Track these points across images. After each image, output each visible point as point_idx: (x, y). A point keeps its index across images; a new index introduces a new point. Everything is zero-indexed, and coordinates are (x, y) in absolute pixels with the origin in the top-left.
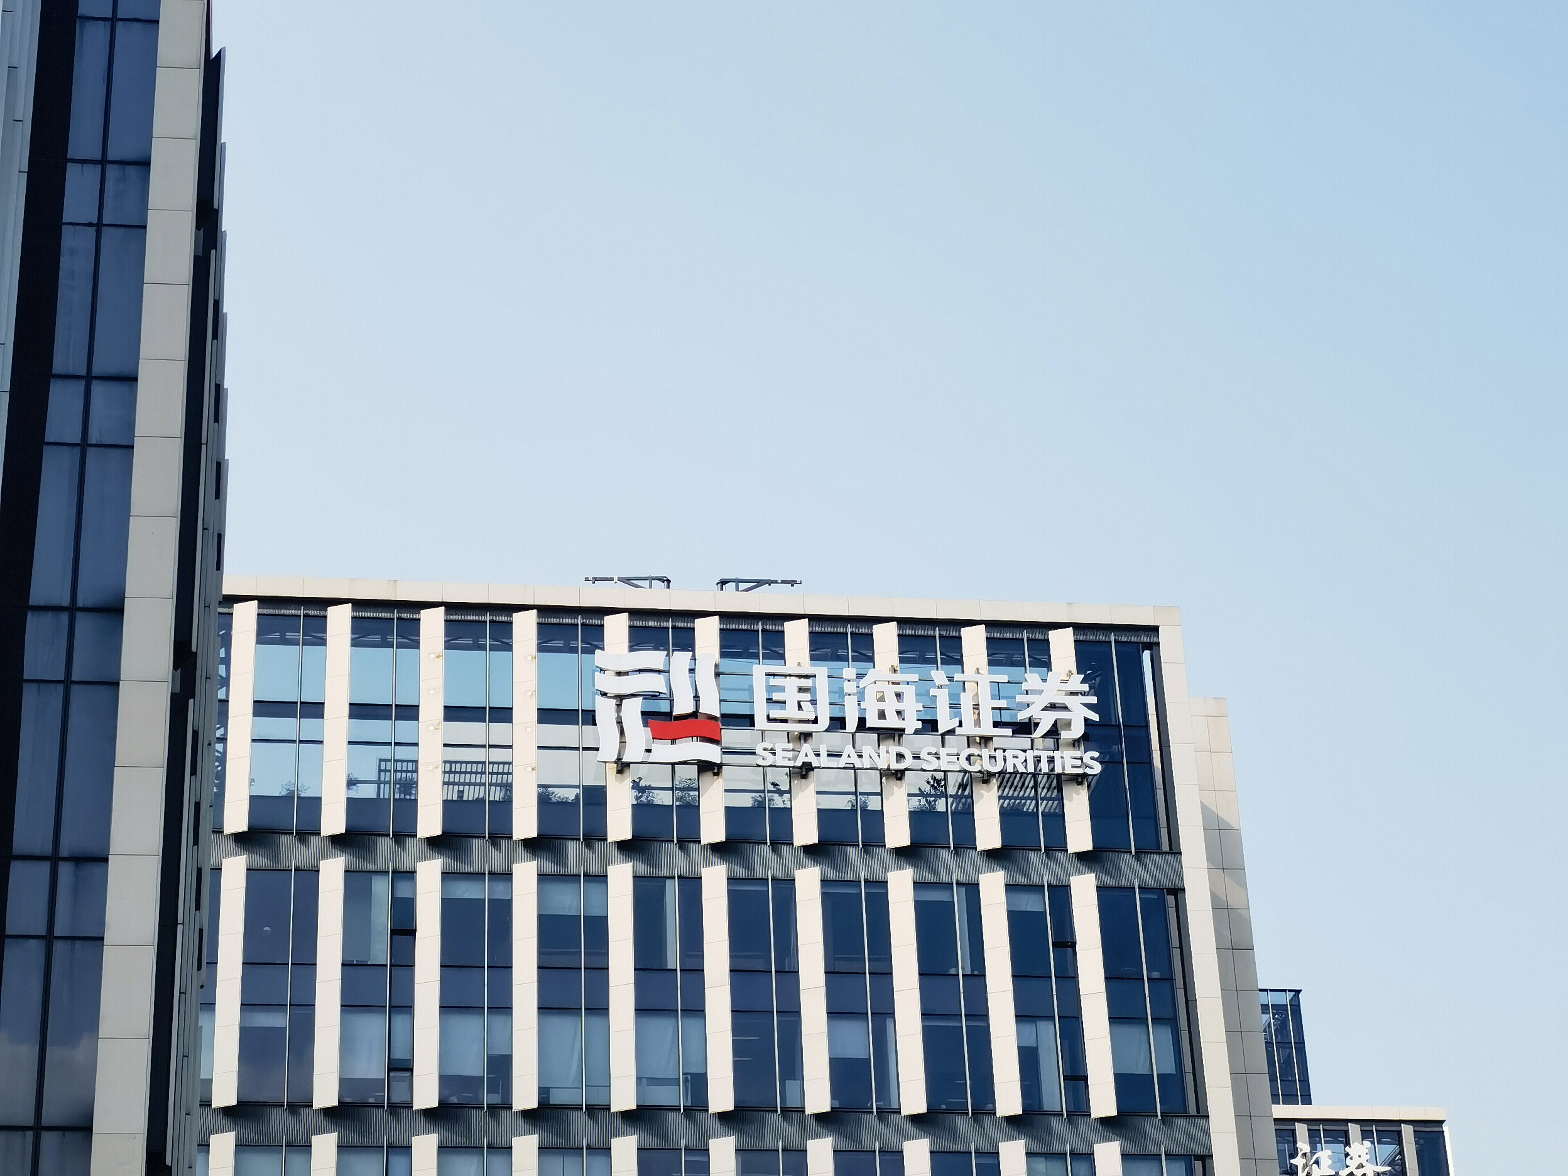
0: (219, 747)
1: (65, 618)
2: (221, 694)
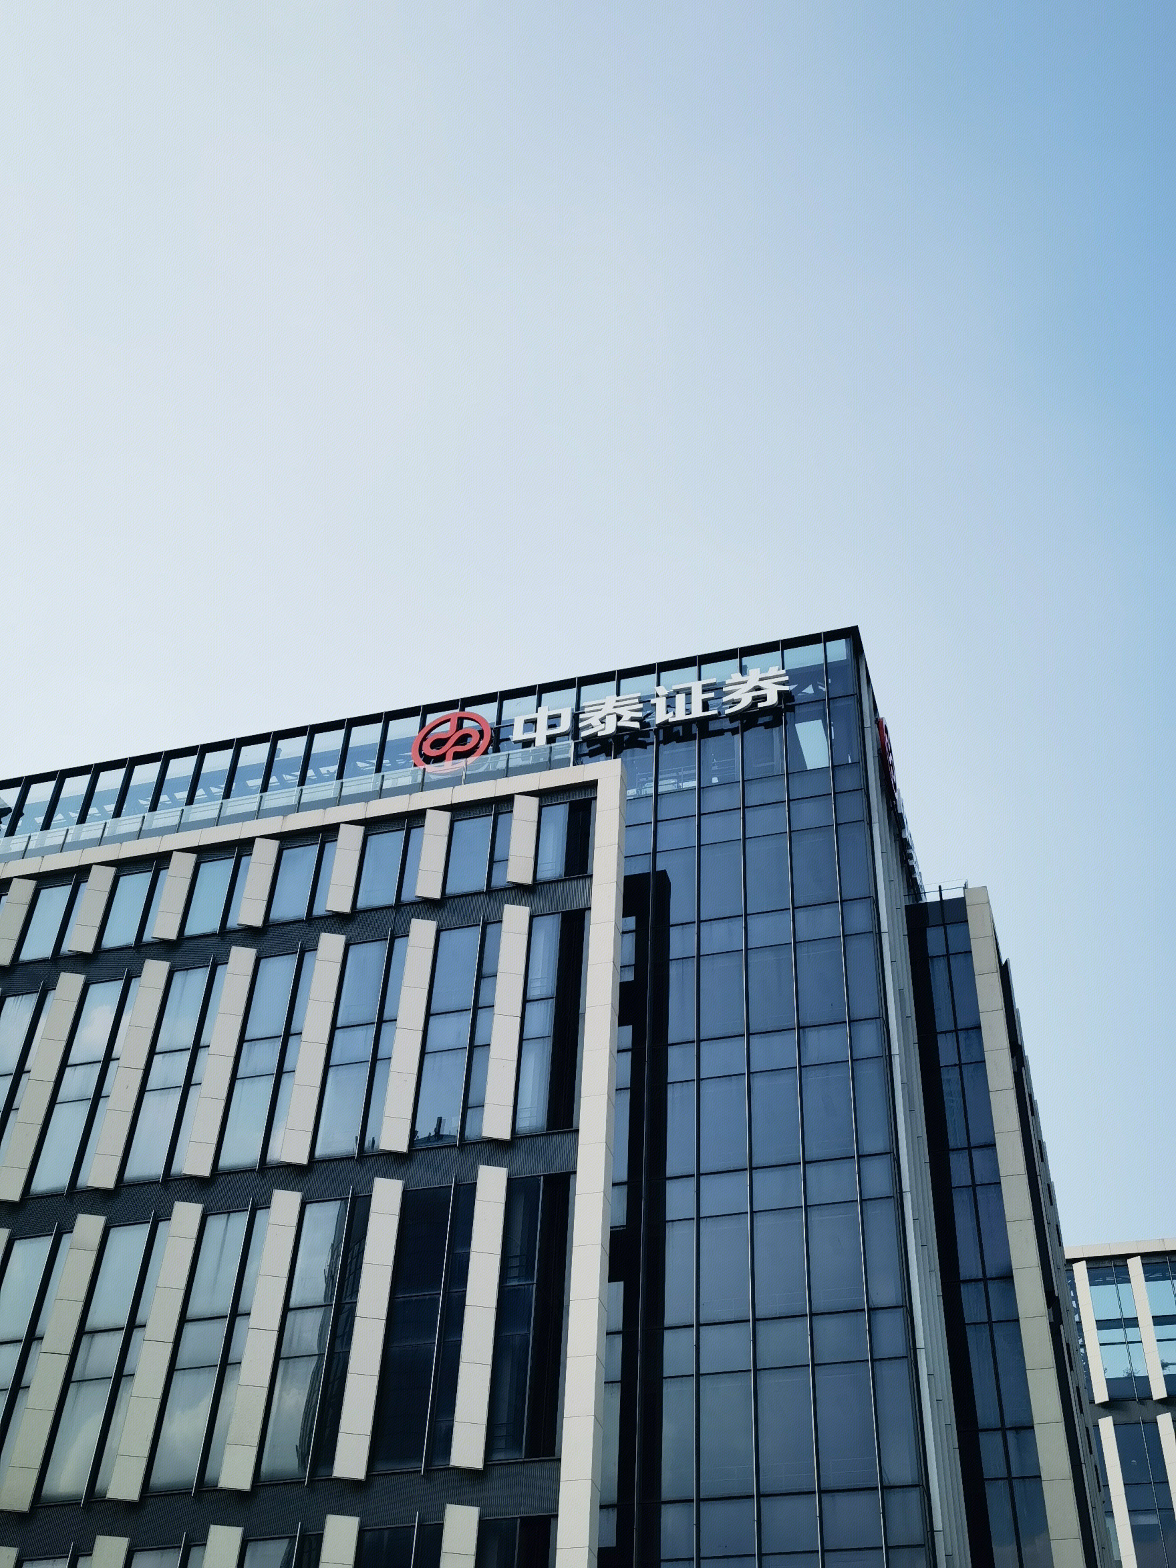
0: (1082, 1350)
1: (981, 1285)
2: (1077, 1319)
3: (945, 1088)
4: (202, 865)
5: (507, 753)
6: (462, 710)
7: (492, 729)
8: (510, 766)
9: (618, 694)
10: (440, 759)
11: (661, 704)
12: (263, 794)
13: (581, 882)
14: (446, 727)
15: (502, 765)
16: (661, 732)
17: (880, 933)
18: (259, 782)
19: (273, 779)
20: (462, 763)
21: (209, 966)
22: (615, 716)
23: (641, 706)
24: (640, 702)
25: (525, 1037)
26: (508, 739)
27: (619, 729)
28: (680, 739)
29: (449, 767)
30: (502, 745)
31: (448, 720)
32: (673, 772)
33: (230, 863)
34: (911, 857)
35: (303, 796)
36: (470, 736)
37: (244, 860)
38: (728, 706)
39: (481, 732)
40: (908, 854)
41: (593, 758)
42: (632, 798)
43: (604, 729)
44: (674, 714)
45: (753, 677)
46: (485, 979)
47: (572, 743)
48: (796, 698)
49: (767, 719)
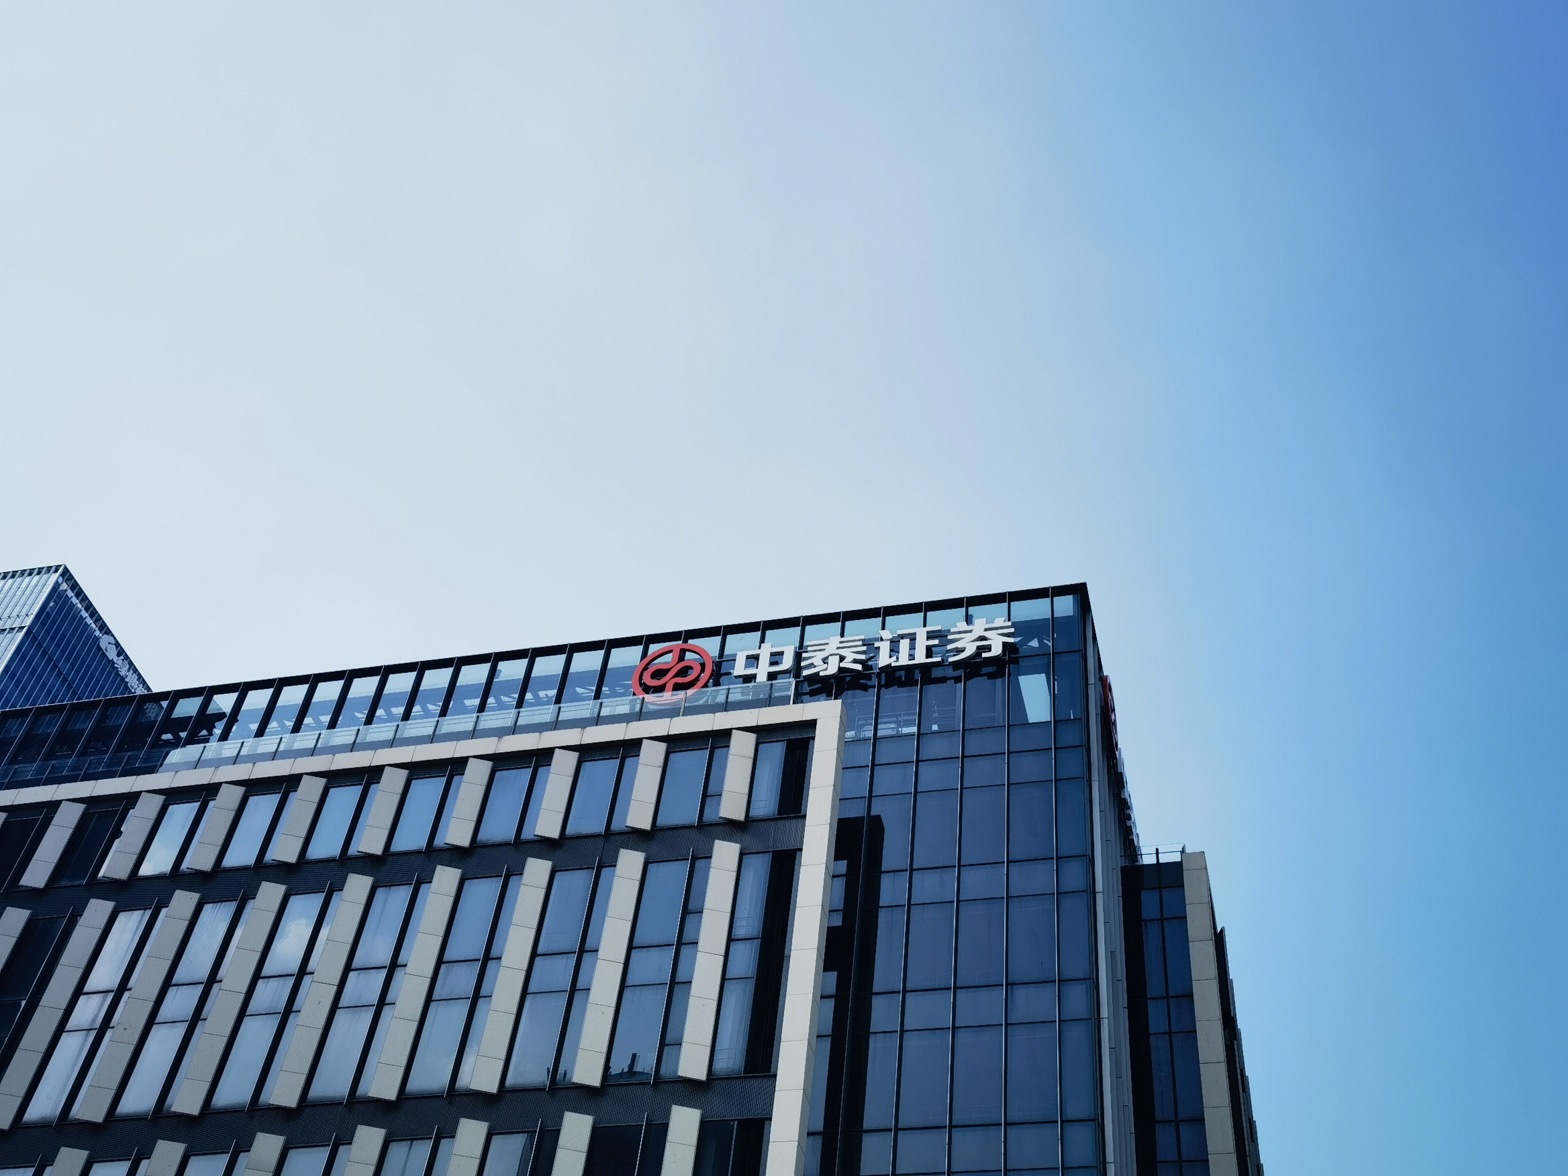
3: (1154, 1056)
4: (413, 782)
5: (727, 687)
6: (686, 641)
8: (729, 700)
9: (843, 635)
10: (660, 689)
11: (885, 647)
12: (480, 714)
13: (794, 822)
14: (668, 658)
15: (721, 699)
16: (884, 675)
17: (1094, 892)
18: (477, 702)
19: (491, 700)
20: (681, 695)
21: (412, 883)
22: (838, 657)
23: (865, 648)
24: (864, 645)
25: (727, 977)
26: (730, 673)
27: (841, 670)
28: (901, 684)
29: (668, 697)
30: (723, 679)
31: (671, 652)
32: (893, 716)
33: (442, 782)
34: (1129, 818)
35: (520, 718)
36: (691, 668)
37: (456, 778)
38: (952, 654)
39: (703, 666)
40: (1126, 814)
41: (813, 698)
42: (851, 740)
43: (826, 670)
44: (897, 658)
45: (978, 627)
46: (691, 915)
47: (793, 681)
48: (1020, 650)
49: (990, 669)
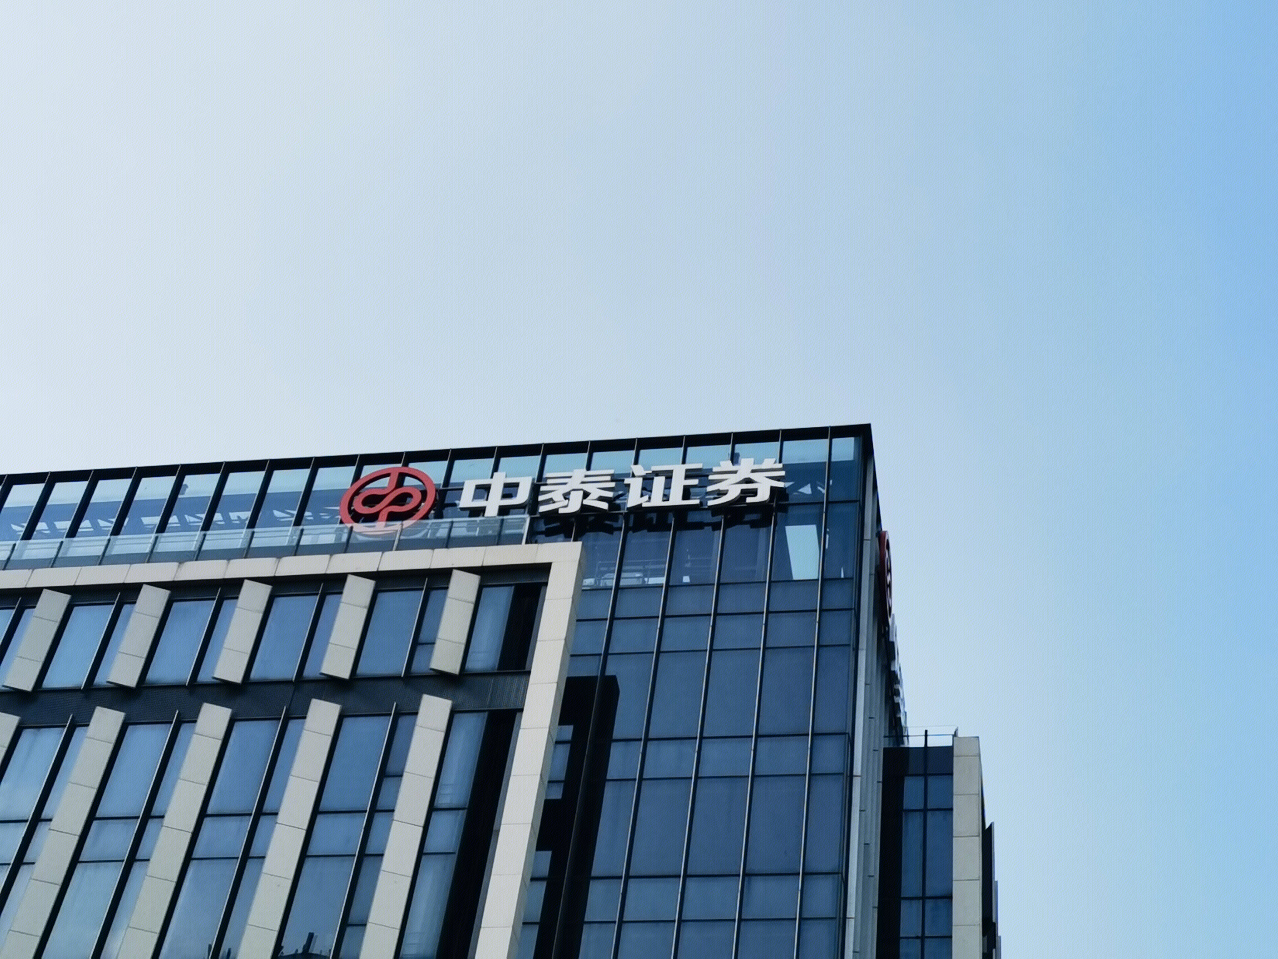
4: (76, 609)
5: (450, 520)
6: (406, 465)
7: (436, 491)
8: (452, 535)
9: (588, 468)
10: (372, 518)
11: (636, 485)
12: (160, 535)
13: (516, 679)
14: (384, 483)
15: (442, 533)
16: (632, 517)
17: (851, 776)
18: (157, 520)
19: (173, 519)
20: (396, 526)
21: (65, 726)
22: (581, 493)
23: (613, 485)
24: (612, 481)
25: (425, 851)
26: (455, 505)
27: (584, 507)
28: (652, 528)
29: (380, 528)
30: (447, 511)
31: (388, 475)
32: (638, 564)
33: (109, 611)
34: (897, 693)
35: (205, 542)
36: (410, 496)
37: (126, 608)
38: (712, 497)
39: (424, 494)
40: (895, 689)
41: (548, 538)
42: (589, 588)
43: (566, 506)
44: (650, 498)
45: (745, 468)
46: (389, 779)
47: (527, 518)
48: (790, 497)
49: (754, 517)
